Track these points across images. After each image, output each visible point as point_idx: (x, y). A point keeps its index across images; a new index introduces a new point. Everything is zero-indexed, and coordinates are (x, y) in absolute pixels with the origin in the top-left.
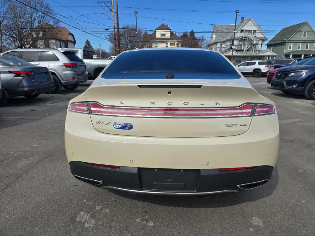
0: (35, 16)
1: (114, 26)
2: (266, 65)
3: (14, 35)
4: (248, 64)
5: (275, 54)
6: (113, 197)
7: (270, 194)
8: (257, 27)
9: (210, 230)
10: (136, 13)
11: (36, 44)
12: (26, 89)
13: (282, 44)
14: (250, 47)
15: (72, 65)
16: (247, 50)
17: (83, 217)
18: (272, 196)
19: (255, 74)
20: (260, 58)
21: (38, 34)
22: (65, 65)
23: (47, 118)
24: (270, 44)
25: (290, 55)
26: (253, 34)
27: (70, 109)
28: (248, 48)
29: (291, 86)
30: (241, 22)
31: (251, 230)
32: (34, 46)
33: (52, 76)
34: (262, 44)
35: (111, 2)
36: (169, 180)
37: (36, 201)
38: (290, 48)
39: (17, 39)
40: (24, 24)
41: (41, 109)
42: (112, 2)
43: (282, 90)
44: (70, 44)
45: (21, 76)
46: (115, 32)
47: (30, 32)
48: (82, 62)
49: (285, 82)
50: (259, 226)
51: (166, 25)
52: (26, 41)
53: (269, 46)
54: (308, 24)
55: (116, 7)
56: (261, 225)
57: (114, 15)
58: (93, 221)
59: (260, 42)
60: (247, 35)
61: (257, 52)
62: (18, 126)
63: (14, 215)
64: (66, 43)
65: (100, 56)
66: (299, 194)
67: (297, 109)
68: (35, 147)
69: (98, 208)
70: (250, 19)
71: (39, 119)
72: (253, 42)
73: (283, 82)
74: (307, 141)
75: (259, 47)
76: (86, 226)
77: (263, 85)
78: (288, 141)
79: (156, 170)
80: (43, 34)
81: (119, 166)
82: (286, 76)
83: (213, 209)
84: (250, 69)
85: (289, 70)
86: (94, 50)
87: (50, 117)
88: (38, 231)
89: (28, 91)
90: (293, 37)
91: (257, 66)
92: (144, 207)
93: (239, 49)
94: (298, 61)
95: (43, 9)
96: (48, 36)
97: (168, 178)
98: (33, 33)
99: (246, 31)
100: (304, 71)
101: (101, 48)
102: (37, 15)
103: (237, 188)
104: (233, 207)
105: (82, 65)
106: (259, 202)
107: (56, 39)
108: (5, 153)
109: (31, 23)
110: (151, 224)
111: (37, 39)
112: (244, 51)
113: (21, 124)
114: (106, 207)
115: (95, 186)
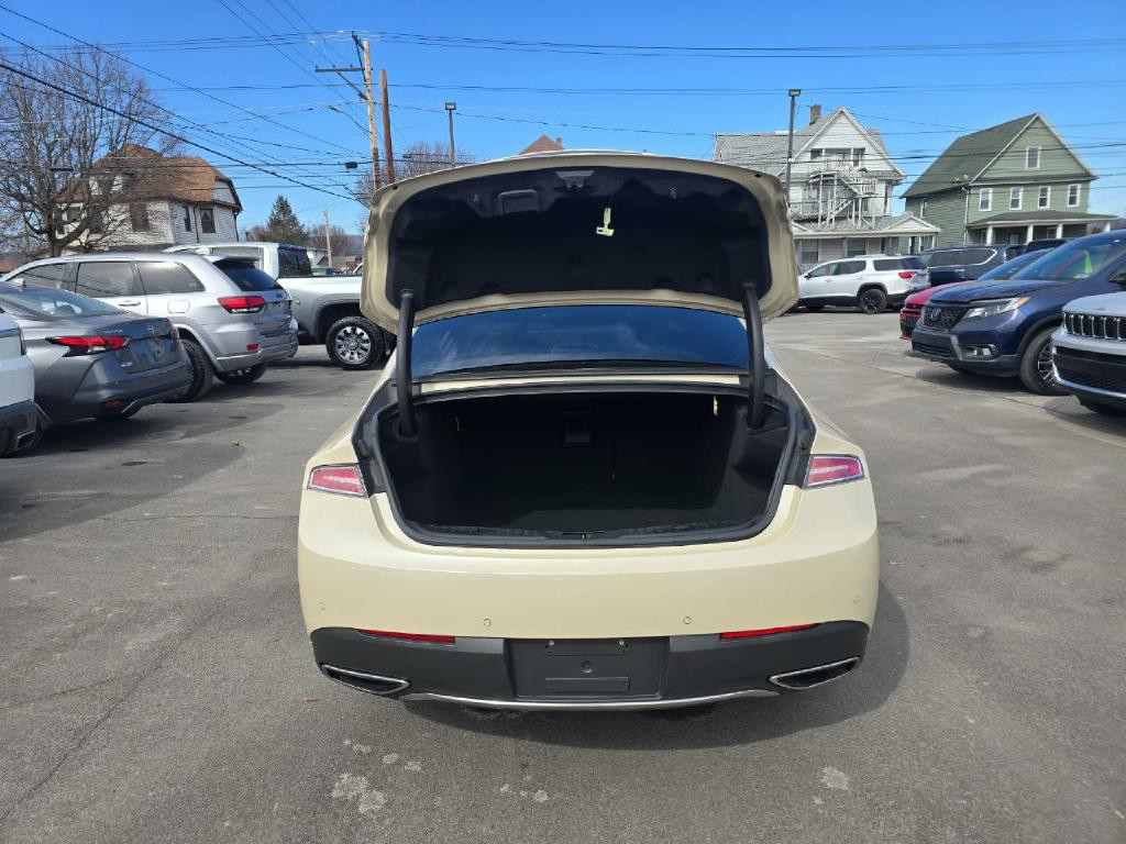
0: (98, 121)
1: (376, 150)
2: (903, 271)
3: (24, 189)
4: (841, 269)
5: (932, 228)
6: (427, 731)
7: (877, 706)
8: (867, 139)
9: (706, 805)
10: (451, 109)
11: (101, 218)
12: (105, 394)
13: (957, 191)
14: (845, 205)
15: (248, 303)
16: (837, 218)
17: (349, 785)
18: (883, 708)
19: (866, 303)
20: (884, 243)
21: (106, 185)
22: (224, 307)
23: (181, 491)
24: (916, 193)
25: (986, 229)
26: (856, 162)
27: (311, 485)
28: (841, 209)
29: (976, 352)
30: (811, 124)
31: (818, 801)
32: (94, 225)
33: (182, 345)
34: (886, 198)
35: (363, 70)
36: (588, 669)
37: (206, 750)
38: (985, 205)
39: (35, 205)
40: (57, 150)
41: (156, 460)
42: (367, 68)
43: (951, 364)
44: (220, 217)
45: (90, 354)
46: (377, 169)
47: (81, 177)
48: (279, 292)
49: (954, 339)
50: (841, 791)
51: (554, 140)
52: (67, 209)
53: (912, 199)
54: (1042, 123)
55: (380, 87)
56: (845, 787)
57: (373, 111)
58: (379, 796)
59: (881, 189)
60: (833, 166)
61: (873, 224)
62: (96, 520)
63: (152, 790)
64: (208, 212)
65: (326, 252)
66: (962, 701)
67: (994, 431)
68: (164, 587)
69: (389, 759)
70: (842, 112)
71: (155, 496)
72: (856, 190)
73: (949, 339)
74: (1007, 538)
75: (876, 206)
76: (362, 809)
77: (889, 343)
78: (948, 541)
79: (552, 644)
80: (126, 186)
81: (453, 637)
82: (959, 318)
83: (713, 752)
84: (847, 285)
85: (967, 297)
86: (305, 230)
87: (192, 488)
88: (229, 828)
89: (110, 400)
90: (994, 167)
91: (870, 275)
92: (518, 753)
93: (808, 214)
94: (1009, 258)
95: (126, 99)
96: (141, 189)
97: (583, 666)
98: (91, 183)
99: (830, 151)
100: (1014, 300)
101: (330, 223)
102: (105, 120)
103: (771, 686)
104: (770, 742)
105: (278, 299)
106: (844, 727)
107: (172, 200)
108: (77, 612)
109: (85, 146)
110: (541, 797)
111: (107, 200)
112: (828, 219)
113: (103, 513)
114: (411, 758)
115: (383, 696)
